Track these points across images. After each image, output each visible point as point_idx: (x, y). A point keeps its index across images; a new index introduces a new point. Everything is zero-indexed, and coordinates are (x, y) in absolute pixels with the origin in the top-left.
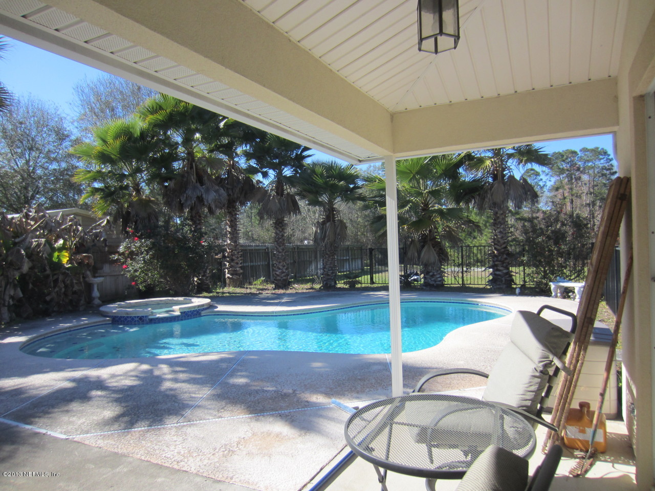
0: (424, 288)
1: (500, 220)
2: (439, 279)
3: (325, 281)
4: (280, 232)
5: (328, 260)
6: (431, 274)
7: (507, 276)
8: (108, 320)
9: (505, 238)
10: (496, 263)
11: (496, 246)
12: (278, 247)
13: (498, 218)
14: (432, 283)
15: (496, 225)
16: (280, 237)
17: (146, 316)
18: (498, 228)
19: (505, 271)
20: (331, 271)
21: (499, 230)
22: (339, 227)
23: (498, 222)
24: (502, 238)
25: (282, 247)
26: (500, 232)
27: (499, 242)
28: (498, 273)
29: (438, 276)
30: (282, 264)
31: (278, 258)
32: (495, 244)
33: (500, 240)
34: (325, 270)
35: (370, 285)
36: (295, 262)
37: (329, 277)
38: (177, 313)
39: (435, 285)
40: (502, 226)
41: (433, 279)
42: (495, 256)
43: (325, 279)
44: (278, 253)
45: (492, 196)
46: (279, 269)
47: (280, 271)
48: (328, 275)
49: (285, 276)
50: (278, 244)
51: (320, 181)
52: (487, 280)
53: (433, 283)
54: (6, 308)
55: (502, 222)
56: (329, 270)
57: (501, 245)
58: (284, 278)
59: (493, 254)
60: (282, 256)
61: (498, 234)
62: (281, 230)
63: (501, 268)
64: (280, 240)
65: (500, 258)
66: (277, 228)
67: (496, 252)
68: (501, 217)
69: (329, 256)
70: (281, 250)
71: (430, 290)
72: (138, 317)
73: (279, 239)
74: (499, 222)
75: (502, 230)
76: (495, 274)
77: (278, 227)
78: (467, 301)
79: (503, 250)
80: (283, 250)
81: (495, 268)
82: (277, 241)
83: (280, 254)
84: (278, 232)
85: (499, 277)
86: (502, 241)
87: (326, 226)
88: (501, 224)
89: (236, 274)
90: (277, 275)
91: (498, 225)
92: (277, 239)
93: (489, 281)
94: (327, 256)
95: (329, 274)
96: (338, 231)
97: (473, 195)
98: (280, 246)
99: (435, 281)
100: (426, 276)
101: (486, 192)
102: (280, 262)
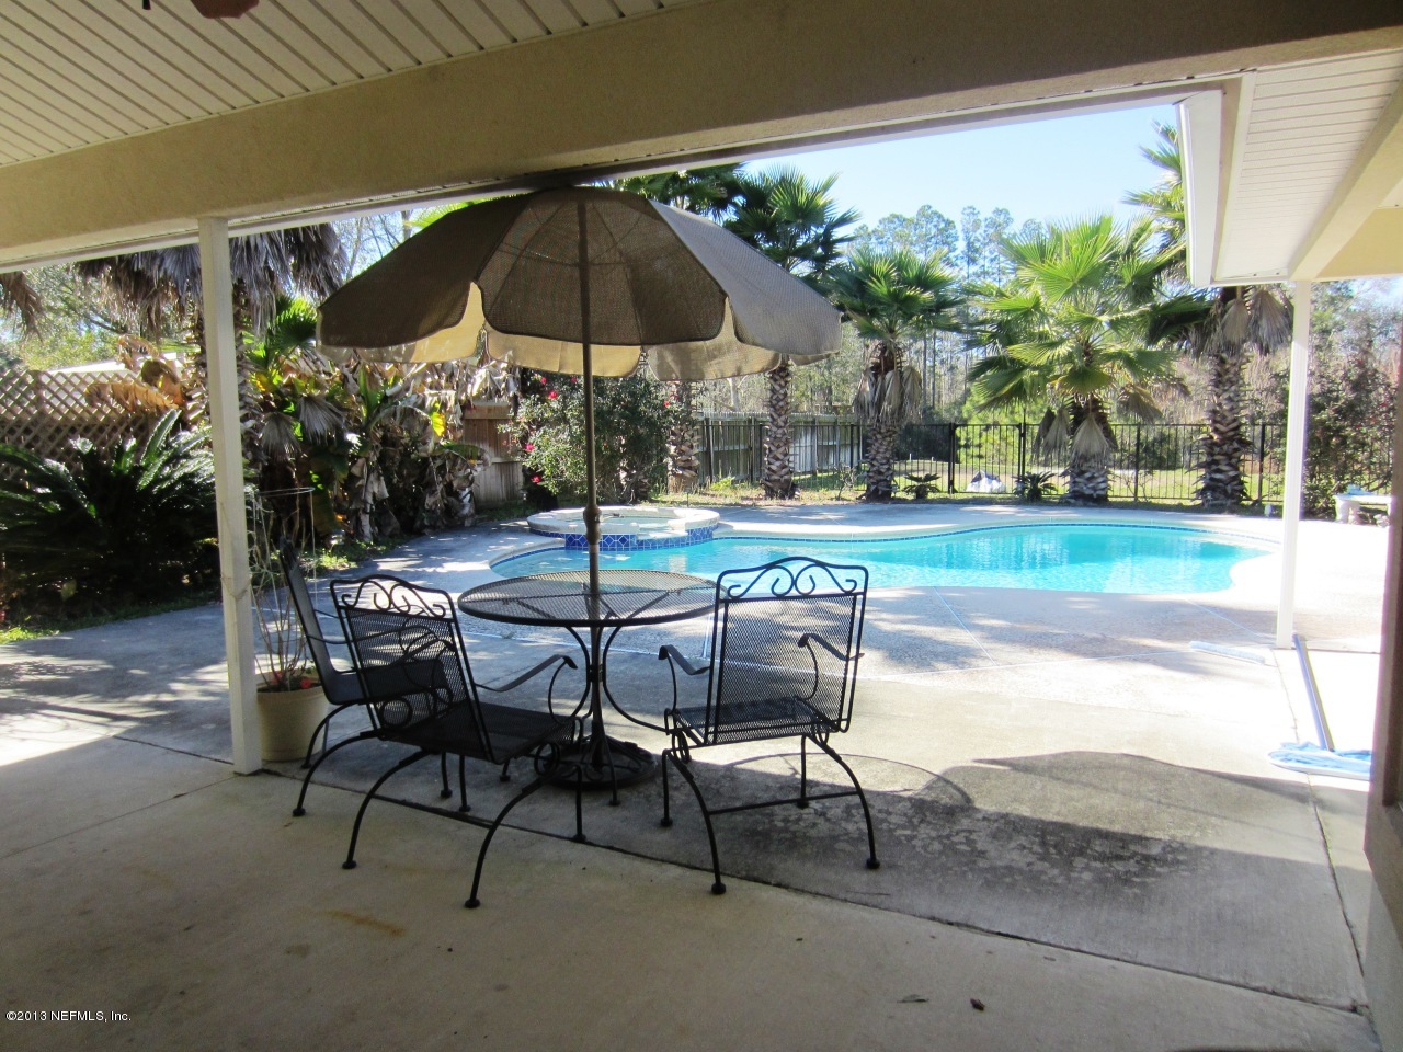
0: (1072, 501)
1: (1231, 376)
2: (1102, 486)
3: (873, 484)
4: (782, 387)
5: (881, 444)
6: (1088, 475)
7: (1236, 483)
8: (561, 542)
9: (1236, 411)
10: (1217, 457)
11: (1218, 426)
12: (775, 416)
13: (1227, 371)
14: (1088, 492)
15: (1221, 386)
16: (781, 397)
17: (632, 536)
18: (1225, 391)
19: (1232, 474)
20: (886, 466)
21: (1226, 395)
22: (910, 380)
23: (1225, 378)
24: (1232, 409)
25: (783, 418)
26: (1230, 399)
27: (1224, 417)
28: (1218, 476)
29: (1100, 480)
30: (782, 450)
31: (775, 438)
32: (1215, 422)
33: (1227, 414)
34: (875, 463)
35: (947, 495)
36: (751, 449)
37: (882, 477)
38: (682, 533)
39: (1095, 496)
40: (1233, 388)
41: (1090, 485)
42: (1215, 444)
43: (872, 480)
44: (774, 429)
45: (1223, 328)
46: (778, 459)
47: (778, 463)
48: (880, 473)
49: (787, 474)
50: (776, 410)
51: (881, 289)
52: (1193, 489)
53: (1092, 492)
54: (368, 516)
55: (1234, 379)
56: (882, 464)
57: (1228, 425)
58: (786, 477)
59: (1209, 441)
60: (784, 434)
61: (1224, 402)
62: (782, 383)
63: (1225, 468)
64: (781, 404)
65: (1225, 447)
66: (775, 381)
67: (1216, 437)
68: (1233, 370)
69: (884, 438)
70: (782, 424)
71: (1085, 506)
72: (619, 536)
73: (778, 400)
74: (1229, 380)
75: (1232, 395)
76: (1212, 479)
77: (778, 377)
78: (1183, 524)
79: (1231, 433)
80: (785, 422)
81: (1214, 467)
82: (773, 406)
83: (780, 431)
84: (777, 387)
85: (1220, 484)
86: (1230, 417)
87: (884, 379)
88: (1232, 383)
89: (690, 468)
90: (773, 471)
91: (1224, 386)
92: (774, 402)
93: (1197, 491)
94: (879, 436)
95: (883, 470)
96: (908, 388)
97: (1186, 325)
98: (780, 416)
99: (1094, 489)
100: (1077, 480)
101: (1213, 321)
102: (778, 447)
